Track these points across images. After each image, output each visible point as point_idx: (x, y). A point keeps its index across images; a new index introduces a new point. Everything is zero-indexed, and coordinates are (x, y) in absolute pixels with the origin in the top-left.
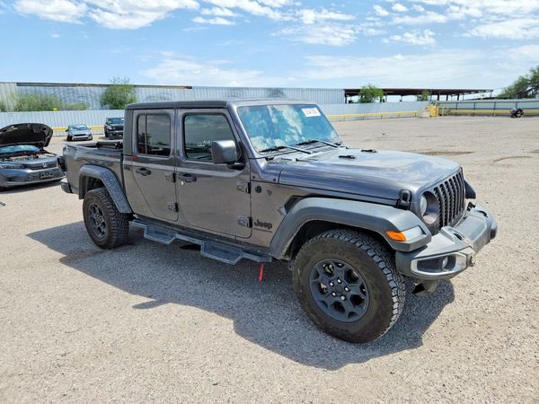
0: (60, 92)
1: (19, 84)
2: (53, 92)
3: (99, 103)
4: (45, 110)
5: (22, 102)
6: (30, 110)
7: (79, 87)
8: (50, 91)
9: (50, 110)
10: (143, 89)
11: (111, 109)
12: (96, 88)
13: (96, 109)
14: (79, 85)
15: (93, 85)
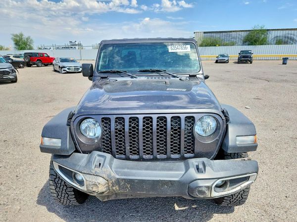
0: (223, 35)
1: (205, 33)
2: (219, 36)
3: (242, 42)
4: (213, 46)
5: (203, 42)
6: (206, 46)
7: (233, 33)
8: (218, 35)
9: (215, 46)
10: (274, 32)
11: (249, 45)
12: (243, 33)
13: (239, 45)
14: (234, 31)
15: (242, 31)
